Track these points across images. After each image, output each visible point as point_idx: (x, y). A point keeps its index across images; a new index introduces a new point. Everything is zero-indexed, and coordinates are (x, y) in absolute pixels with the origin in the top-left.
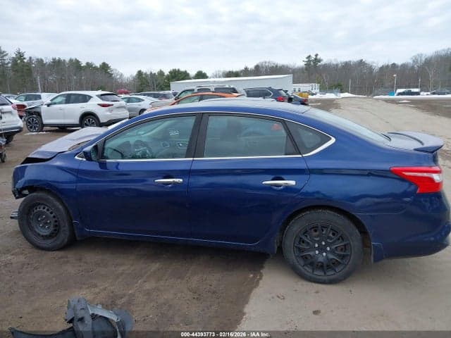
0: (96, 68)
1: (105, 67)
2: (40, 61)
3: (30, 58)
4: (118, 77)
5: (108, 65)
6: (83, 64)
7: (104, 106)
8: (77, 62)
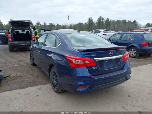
0: (131, 23)
1: (135, 22)
2: (114, 21)
3: (111, 20)
4: (139, 25)
5: (136, 21)
6: (127, 21)
7: (103, 34)
8: (125, 20)
